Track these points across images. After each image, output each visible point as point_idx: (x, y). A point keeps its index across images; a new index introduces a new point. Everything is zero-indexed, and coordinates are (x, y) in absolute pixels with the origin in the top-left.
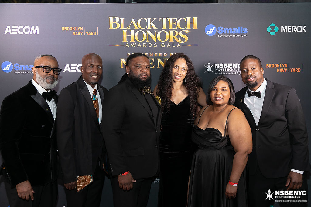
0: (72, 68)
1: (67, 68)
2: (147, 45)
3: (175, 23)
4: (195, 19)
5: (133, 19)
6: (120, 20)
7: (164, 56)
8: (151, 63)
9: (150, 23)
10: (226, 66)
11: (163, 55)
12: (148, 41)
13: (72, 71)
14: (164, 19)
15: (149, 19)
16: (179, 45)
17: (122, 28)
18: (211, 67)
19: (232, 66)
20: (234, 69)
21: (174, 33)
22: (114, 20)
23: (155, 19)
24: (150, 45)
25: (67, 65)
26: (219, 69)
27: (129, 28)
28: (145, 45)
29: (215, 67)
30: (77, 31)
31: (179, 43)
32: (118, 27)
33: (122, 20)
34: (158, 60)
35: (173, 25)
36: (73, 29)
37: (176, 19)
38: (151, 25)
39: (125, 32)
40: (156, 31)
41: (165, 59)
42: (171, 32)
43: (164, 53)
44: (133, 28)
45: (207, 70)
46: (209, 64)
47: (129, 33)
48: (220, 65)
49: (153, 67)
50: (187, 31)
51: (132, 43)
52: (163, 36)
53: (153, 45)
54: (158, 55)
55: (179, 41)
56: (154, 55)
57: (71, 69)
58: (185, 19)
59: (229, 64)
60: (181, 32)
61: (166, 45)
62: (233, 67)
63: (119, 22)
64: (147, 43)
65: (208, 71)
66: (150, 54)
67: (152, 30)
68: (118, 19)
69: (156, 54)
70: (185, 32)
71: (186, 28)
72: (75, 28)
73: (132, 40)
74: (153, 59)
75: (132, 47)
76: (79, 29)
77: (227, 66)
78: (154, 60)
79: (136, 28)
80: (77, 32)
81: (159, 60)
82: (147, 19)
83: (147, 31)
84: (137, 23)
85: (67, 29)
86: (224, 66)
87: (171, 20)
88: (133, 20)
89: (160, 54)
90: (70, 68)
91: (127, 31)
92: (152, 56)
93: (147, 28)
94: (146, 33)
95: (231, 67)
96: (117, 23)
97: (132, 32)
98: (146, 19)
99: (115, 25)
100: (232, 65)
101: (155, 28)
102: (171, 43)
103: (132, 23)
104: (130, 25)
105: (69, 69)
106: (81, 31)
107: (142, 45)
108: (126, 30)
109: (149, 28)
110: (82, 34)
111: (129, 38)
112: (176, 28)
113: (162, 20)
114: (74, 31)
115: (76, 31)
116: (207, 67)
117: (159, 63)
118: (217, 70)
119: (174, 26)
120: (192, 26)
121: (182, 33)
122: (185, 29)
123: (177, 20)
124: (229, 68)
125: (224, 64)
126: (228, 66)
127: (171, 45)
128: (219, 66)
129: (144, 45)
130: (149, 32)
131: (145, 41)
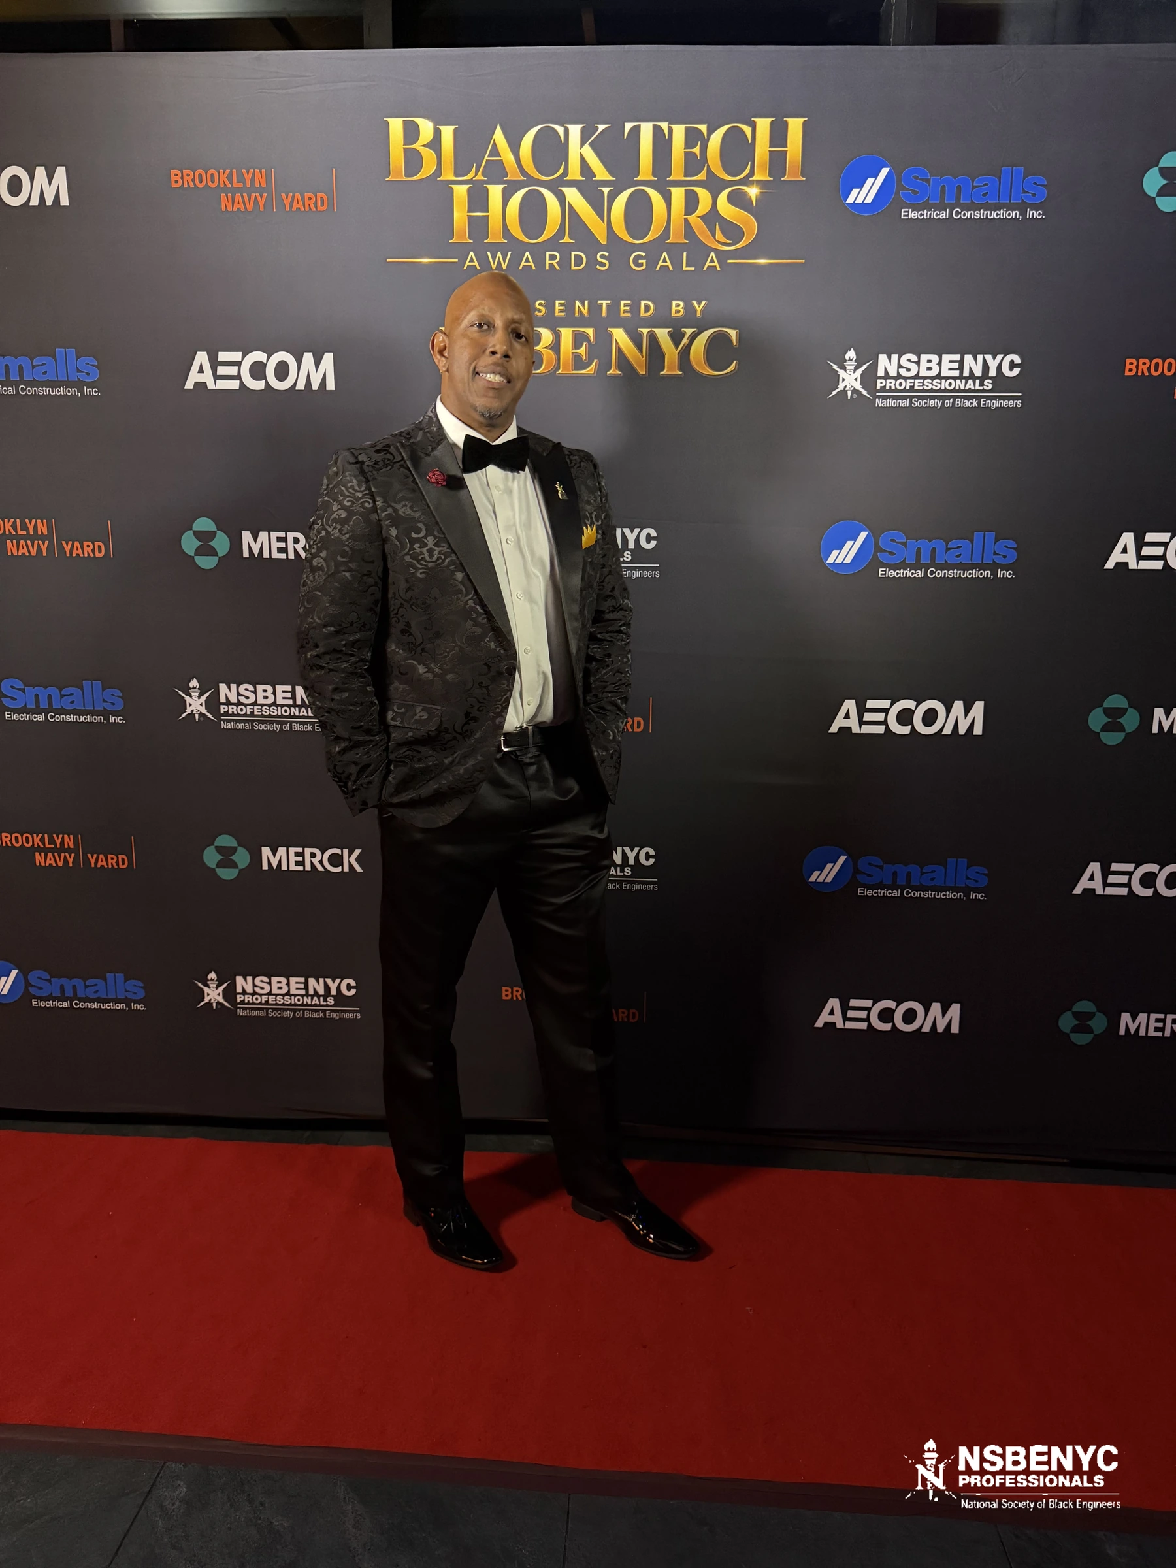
0: (222, 370)
1: (201, 371)
2: (565, 262)
3: (697, 150)
4: (795, 126)
5: (499, 129)
6: (437, 134)
7: (642, 314)
8: (582, 350)
9: (579, 151)
10: (929, 365)
11: (635, 308)
12: (567, 239)
13: (223, 385)
14: (647, 129)
15: (575, 130)
16: (712, 261)
17: (448, 175)
18: (860, 371)
19: (961, 369)
20: (970, 381)
21: (691, 203)
22: (412, 133)
23: (601, 127)
24: (579, 260)
25: (202, 358)
26: (896, 378)
27: (480, 177)
28: (554, 262)
29: (881, 373)
30: (239, 190)
31: (717, 251)
32: (428, 170)
33: (447, 132)
34: (611, 336)
35: (689, 156)
36: (223, 178)
37: (703, 128)
38: (583, 159)
39: (461, 191)
40: (606, 190)
41: (645, 331)
42: (678, 194)
43: (643, 303)
44: (496, 172)
45: (841, 387)
46: (851, 354)
47: (478, 199)
48: (904, 361)
49: (590, 370)
50: (753, 192)
51: (495, 248)
52: (639, 212)
53: (593, 261)
54: (614, 308)
55: (717, 240)
56: (595, 308)
57: (217, 378)
58: (747, 130)
59: (946, 358)
60: (723, 196)
61: (653, 260)
62: (966, 373)
63: (435, 144)
64: (565, 250)
65: (845, 391)
66: (577, 303)
67: (588, 186)
68: (426, 128)
69: (604, 303)
70: (745, 194)
71: (752, 173)
72: (230, 177)
73: (495, 235)
74: (590, 331)
75: (494, 267)
76: (248, 179)
77: (934, 365)
78: (596, 334)
79: (513, 174)
80: (238, 195)
81: (619, 335)
82: (567, 131)
83: (564, 189)
84: (515, 148)
85: (193, 180)
86: (924, 364)
87: (679, 131)
88: (499, 136)
89: (623, 302)
90: (214, 371)
91: (469, 190)
92: (585, 312)
93: (566, 172)
94: (561, 198)
95: (957, 374)
96: (423, 151)
97: (495, 192)
98: (560, 130)
99: (413, 160)
100: (961, 362)
101: (601, 172)
102: (675, 251)
103: (495, 152)
104: (486, 158)
105: (207, 377)
106: (261, 191)
107: (539, 260)
108: (466, 187)
109: (575, 173)
110: (261, 203)
111: (478, 226)
112: (702, 176)
113: (636, 131)
114: (226, 190)
115: (234, 191)
116: (841, 373)
117: (619, 350)
118: (890, 384)
119: (694, 164)
120: (777, 161)
121: (731, 199)
122: (746, 181)
123: (710, 132)
124: (947, 378)
125: (924, 357)
126: (940, 364)
127: (677, 262)
128: (900, 366)
129: (548, 262)
130: (573, 195)
131: (553, 243)
